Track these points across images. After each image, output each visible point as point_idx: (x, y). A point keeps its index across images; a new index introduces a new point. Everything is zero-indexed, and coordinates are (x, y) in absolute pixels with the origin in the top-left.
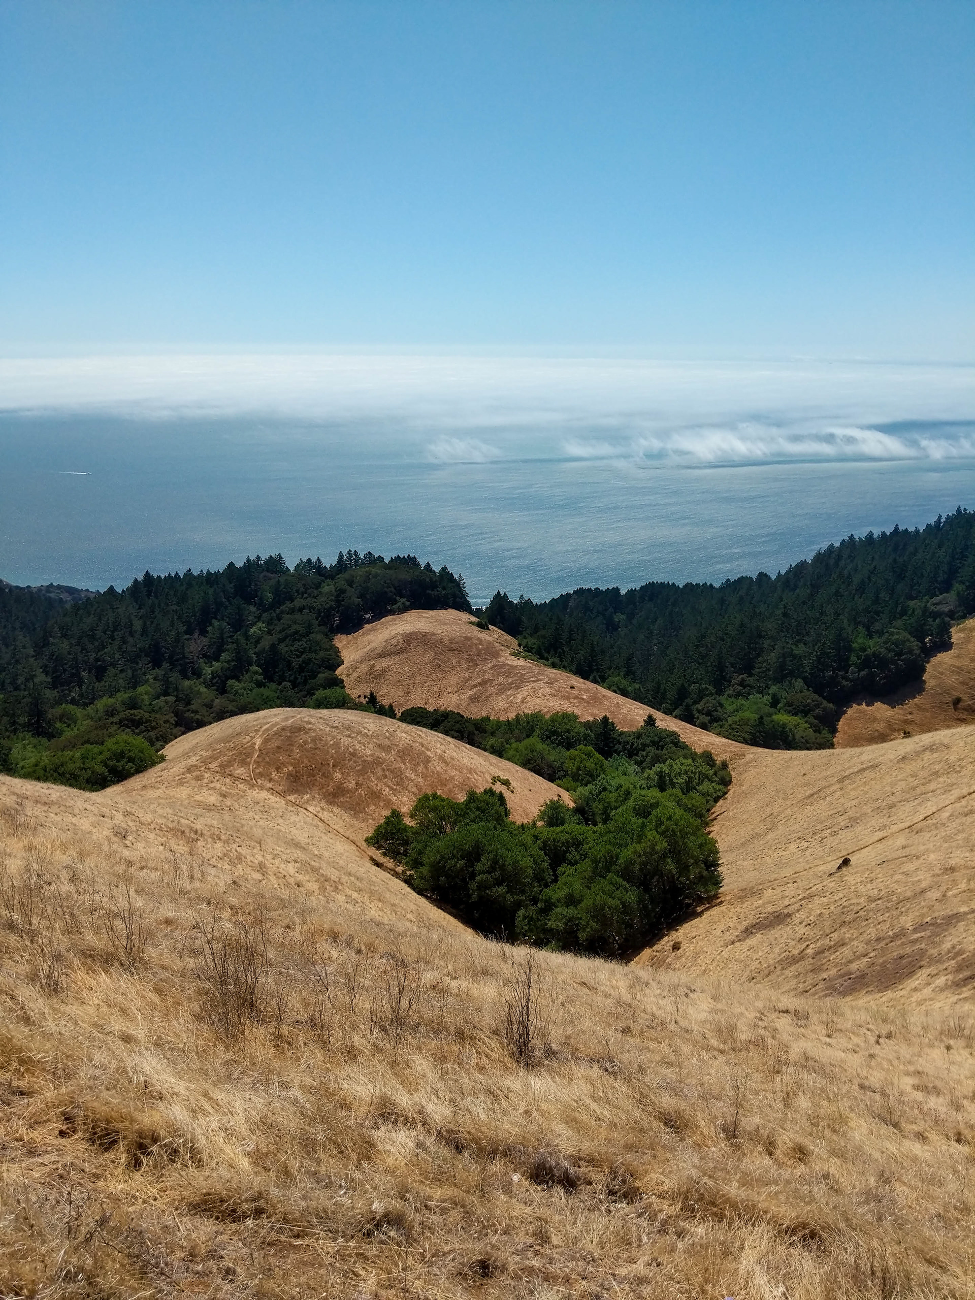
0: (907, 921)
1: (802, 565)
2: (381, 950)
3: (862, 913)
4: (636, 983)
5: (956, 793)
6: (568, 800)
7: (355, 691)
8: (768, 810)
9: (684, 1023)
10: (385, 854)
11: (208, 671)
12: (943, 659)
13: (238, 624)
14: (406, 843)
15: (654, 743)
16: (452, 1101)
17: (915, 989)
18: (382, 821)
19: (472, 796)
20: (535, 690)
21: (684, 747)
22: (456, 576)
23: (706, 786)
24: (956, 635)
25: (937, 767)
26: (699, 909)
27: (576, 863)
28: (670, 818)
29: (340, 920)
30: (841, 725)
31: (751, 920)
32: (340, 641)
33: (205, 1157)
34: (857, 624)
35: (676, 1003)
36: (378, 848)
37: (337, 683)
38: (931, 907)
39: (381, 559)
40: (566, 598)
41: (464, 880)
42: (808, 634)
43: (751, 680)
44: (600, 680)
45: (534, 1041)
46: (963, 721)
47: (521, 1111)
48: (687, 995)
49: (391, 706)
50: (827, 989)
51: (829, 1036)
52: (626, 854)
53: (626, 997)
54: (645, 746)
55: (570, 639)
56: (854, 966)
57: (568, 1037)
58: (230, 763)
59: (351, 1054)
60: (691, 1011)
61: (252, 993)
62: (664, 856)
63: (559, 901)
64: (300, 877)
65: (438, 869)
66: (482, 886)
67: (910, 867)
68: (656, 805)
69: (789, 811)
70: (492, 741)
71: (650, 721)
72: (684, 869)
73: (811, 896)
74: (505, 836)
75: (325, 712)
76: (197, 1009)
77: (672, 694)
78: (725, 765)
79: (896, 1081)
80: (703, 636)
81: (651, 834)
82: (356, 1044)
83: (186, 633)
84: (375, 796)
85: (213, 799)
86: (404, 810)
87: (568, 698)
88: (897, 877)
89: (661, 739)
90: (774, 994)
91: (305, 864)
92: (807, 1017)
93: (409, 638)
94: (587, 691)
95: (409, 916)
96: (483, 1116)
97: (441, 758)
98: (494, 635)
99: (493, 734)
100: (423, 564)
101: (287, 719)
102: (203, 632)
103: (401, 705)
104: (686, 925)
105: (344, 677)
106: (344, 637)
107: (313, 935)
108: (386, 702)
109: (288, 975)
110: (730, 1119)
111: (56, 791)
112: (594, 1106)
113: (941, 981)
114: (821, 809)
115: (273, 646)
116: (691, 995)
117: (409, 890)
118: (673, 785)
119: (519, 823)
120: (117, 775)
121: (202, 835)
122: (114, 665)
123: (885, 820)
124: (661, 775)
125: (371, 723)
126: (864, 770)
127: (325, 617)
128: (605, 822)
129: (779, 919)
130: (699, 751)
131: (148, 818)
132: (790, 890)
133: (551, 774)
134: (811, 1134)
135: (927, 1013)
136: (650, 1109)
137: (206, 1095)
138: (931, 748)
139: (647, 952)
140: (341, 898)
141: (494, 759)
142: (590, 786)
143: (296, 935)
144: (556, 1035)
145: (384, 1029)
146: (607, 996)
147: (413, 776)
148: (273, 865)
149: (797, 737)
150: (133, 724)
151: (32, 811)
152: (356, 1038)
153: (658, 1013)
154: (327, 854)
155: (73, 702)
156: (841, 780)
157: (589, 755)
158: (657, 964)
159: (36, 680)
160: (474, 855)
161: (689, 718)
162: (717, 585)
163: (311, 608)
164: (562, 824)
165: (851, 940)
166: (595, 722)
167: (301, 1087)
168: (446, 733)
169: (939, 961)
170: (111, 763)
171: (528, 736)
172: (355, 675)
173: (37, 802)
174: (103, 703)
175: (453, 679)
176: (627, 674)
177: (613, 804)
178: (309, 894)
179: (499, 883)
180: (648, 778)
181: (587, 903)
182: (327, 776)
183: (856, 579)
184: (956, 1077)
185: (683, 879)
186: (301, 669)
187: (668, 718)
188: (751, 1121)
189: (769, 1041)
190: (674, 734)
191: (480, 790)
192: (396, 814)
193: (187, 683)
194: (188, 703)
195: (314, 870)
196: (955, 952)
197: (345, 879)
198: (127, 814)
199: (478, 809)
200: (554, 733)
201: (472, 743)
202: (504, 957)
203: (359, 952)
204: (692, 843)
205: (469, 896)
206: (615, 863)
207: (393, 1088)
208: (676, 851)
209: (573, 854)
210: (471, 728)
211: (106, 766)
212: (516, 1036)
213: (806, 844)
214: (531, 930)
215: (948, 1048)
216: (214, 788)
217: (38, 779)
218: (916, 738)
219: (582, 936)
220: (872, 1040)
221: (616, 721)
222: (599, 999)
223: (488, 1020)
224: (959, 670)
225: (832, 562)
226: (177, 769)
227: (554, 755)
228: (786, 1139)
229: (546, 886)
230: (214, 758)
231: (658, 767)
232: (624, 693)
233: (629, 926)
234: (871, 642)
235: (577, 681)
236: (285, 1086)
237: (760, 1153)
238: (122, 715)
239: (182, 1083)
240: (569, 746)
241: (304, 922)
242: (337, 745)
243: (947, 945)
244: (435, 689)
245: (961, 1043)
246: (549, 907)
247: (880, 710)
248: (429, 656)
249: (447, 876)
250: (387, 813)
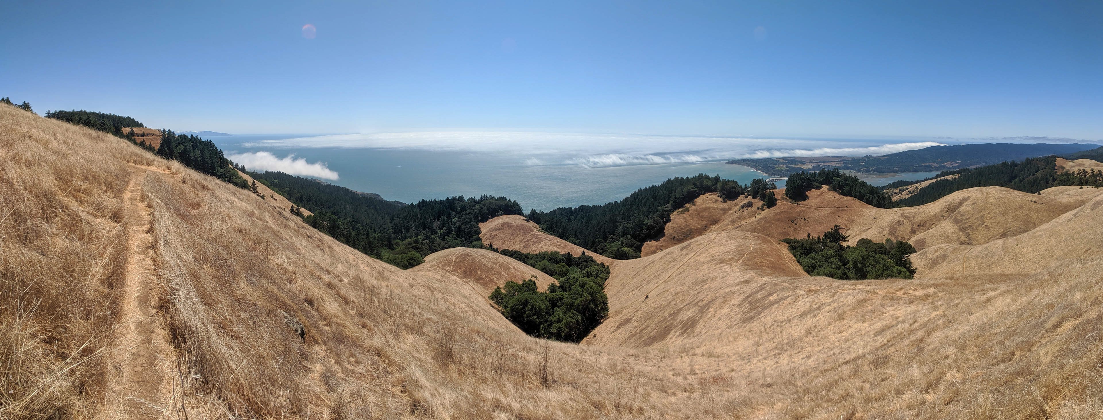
0: (666, 314)
1: (627, 198)
2: (494, 339)
3: (653, 314)
4: (582, 352)
5: (676, 267)
6: (557, 283)
7: (486, 243)
8: (622, 282)
9: (599, 366)
10: (495, 303)
11: (439, 233)
12: (669, 225)
13: (449, 218)
14: (502, 299)
15: (585, 261)
16: (521, 402)
17: (671, 338)
18: (494, 290)
19: (524, 282)
20: (545, 243)
21: (595, 261)
22: (519, 203)
23: (602, 275)
24: (672, 217)
25: (671, 260)
26: (602, 321)
27: (560, 306)
28: (591, 288)
29: (480, 327)
30: (642, 249)
31: (619, 323)
32: (481, 225)
33: (436, 414)
34: (645, 216)
35: (596, 358)
36: (493, 300)
37: (479, 239)
38: (673, 307)
39: (494, 197)
40: (555, 211)
41: (522, 313)
42: (630, 220)
43: (614, 237)
44: (567, 239)
45: (549, 377)
46: (676, 244)
47: (545, 406)
48: (599, 354)
49: (497, 248)
50: (644, 344)
51: (646, 362)
52: (577, 302)
53: (579, 357)
54: (582, 262)
55: (556, 225)
56: (652, 334)
57: (560, 375)
58: (445, 265)
59: (485, 380)
60: (601, 360)
61: (451, 351)
62: (589, 302)
63: (555, 321)
64: (467, 309)
65: (513, 309)
66: (528, 316)
67: (666, 295)
68: (586, 283)
69: (629, 281)
70: (531, 262)
71: (584, 253)
72: (596, 306)
73: (637, 311)
74: (536, 297)
75: (475, 249)
76: (433, 355)
77: (590, 243)
78: (608, 267)
79: (667, 374)
80: (599, 223)
81: (585, 294)
82: (486, 376)
83: (433, 219)
84: (492, 281)
85: (439, 277)
86: (501, 286)
87: (556, 246)
88: (662, 299)
89: (587, 259)
90: (628, 349)
91: (468, 304)
92: (639, 356)
93: (503, 224)
94: (562, 243)
95: (503, 327)
96: (531, 408)
97: (514, 268)
98: (531, 224)
99: (531, 259)
100: (508, 199)
101: (463, 251)
102: (438, 220)
103: (500, 248)
104: (598, 327)
105: (482, 238)
106: (482, 223)
107: (472, 331)
108: (495, 247)
109: (463, 346)
110: (617, 401)
111: (393, 268)
112: (570, 402)
113: (678, 333)
114: (638, 279)
115: (459, 226)
116: (601, 354)
117: (503, 317)
118: (592, 275)
119: (540, 292)
120: (412, 266)
121: (436, 290)
122: (411, 228)
123: (657, 280)
124: (587, 272)
125: (490, 254)
126: (650, 264)
127: (476, 217)
128: (569, 291)
129: (628, 321)
130: (600, 263)
131: (419, 281)
132: (631, 309)
133: (551, 273)
134: (644, 402)
135: (675, 346)
136: (590, 402)
137: (436, 389)
138: (668, 254)
139: (585, 339)
140: (480, 318)
141: (532, 268)
142: (564, 278)
143: (466, 331)
144: (556, 374)
145: (496, 371)
146: (572, 357)
147: (504, 274)
148: (458, 304)
149: (630, 255)
150: (416, 248)
151: (387, 273)
152: (486, 374)
153: (590, 363)
154: (475, 301)
155: (399, 239)
156: (644, 269)
157: (564, 266)
158: (589, 343)
159: (390, 231)
160: (525, 304)
161: (596, 251)
162: (602, 205)
163: (472, 213)
164: (555, 292)
165: (650, 324)
166: (566, 254)
167: (468, 391)
168: (515, 259)
169: (677, 326)
170: (409, 261)
171: (543, 260)
172: (485, 237)
173: (388, 271)
174: (408, 240)
175: (518, 239)
176: (575, 237)
177: (572, 284)
178: (470, 315)
179: (534, 314)
180: (583, 274)
181: (564, 321)
182: (476, 272)
183: (643, 202)
184: (684, 367)
185: (596, 310)
186: (468, 234)
187: (589, 251)
188: (624, 401)
189: (627, 368)
190: (591, 257)
191: (527, 280)
192: (499, 288)
193: (433, 236)
194: (433, 243)
195: (471, 307)
196: (681, 322)
197: (481, 311)
198: (413, 279)
199: (526, 287)
200: (552, 258)
201: (524, 262)
202: (537, 343)
203: (487, 339)
204: (598, 296)
205: (524, 320)
206: (573, 306)
207: (500, 395)
208: (594, 300)
209: (559, 303)
210: (524, 257)
211: (408, 261)
212: (542, 375)
213: (634, 292)
214: (545, 333)
215: (682, 357)
216: (440, 274)
217: (388, 263)
218: (664, 251)
219: (563, 334)
220: (659, 360)
221: (572, 253)
222: (570, 359)
223: (533, 368)
224: (673, 228)
225: (636, 196)
226: (429, 265)
227: (552, 267)
228: (635, 406)
229: (550, 315)
230: (440, 263)
231: (586, 270)
232: (575, 243)
233: (579, 329)
234: (649, 221)
235: (559, 240)
236: (462, 390)
237: (627, 414)
238: (413, 245)
239: (428, 383)
240: (557, 263)
241: (468, 326)
242: (479, 261)
243: (679, 320)
244: (512, 243)
245: (685, 354)
246: (551, 323)
247: (653, 243)
248: (510, 231)
249: (516, 312)
250: (496, 287)
